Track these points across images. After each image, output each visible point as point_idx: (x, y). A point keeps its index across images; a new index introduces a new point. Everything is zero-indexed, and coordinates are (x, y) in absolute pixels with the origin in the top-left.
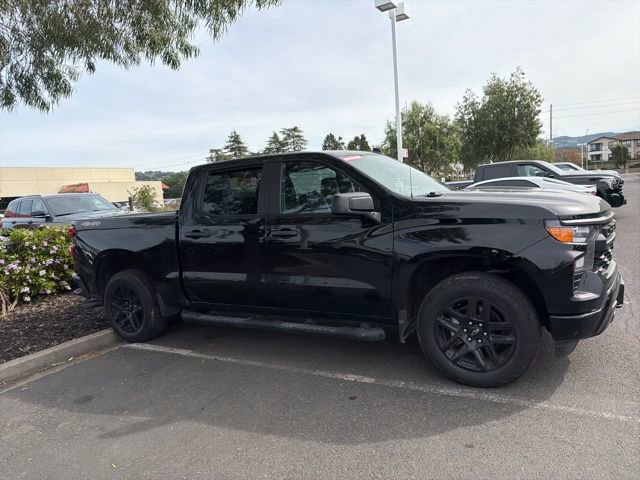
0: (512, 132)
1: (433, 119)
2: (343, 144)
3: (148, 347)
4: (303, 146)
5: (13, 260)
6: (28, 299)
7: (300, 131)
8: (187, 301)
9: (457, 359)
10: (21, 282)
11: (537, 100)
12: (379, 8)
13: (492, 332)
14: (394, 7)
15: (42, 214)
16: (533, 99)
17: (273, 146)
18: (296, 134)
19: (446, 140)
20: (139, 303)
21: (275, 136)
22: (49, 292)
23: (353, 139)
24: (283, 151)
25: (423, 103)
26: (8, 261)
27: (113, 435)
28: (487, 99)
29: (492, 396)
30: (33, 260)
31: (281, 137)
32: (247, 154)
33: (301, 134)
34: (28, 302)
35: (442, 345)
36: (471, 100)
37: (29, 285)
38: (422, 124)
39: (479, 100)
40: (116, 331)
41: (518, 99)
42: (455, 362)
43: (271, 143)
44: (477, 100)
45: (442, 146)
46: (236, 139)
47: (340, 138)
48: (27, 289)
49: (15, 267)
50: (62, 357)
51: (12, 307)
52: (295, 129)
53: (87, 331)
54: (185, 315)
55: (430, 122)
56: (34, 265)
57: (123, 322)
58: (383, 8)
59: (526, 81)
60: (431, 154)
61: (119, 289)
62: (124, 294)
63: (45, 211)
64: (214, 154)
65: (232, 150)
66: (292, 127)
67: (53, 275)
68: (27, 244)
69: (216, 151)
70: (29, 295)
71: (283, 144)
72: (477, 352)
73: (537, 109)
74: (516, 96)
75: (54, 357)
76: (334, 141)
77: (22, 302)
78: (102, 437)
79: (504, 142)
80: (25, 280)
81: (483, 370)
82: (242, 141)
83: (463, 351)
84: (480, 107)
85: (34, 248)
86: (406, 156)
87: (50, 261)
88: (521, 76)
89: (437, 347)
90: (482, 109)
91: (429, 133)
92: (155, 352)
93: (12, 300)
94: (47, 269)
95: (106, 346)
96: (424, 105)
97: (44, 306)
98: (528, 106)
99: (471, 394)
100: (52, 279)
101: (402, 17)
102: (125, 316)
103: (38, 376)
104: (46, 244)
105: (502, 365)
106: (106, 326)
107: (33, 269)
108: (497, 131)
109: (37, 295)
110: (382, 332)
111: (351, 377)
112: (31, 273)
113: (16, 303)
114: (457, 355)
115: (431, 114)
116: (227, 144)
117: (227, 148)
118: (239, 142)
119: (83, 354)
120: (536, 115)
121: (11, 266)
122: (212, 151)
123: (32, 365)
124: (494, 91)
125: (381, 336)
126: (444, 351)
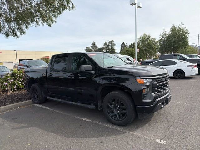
0: (178, 44)
1: (150, 39)
2: (127, 46)
3: (39, 106)
4: (114, 46)
5: (12, 78)
6: (16, 90)
7: (114, 42)
8: (49, 93)
9: (112, 116)
10: (14, 85)
11: (188, 33)
12: (131, 4)
13: (121, 109)
14: (136, 4)
15: (26, 66)
16: (186, 33)
17: (105, 46)
18: (112, 42)
19: (154, 46)
20: (38, 93)
21: (106, 43)
22: (22, 88)
23: (130, 44)
24: (108, 48)
25: (147, 34)
26: (11, 79)
27: (15, 129)
28: (171, 33)
29: (119, 129)
30: (18, 79)
31: (108, 43)
32: (97, 48)
33: (114, 43)
34: (16, 91)
35: (108, 112)
36: (165, 33)
37: (16, 86)
38: (147, 41)
39: (168, 33)
40: (33, 100)
41: (181, 33)
42: (111, 117)
43: (104, 45)
44: (167, 33)
45: (153, 48)
46: (94, 44)
47: (126, 44)
48: (16, 87)
49: (12, 80)
50: (17, 107)
51: (11, 92)
52: (112, 41)
53: (27, 99)
54: (48, 98)
55: (149, 40)
56: (18, 80)
57: (34, 98)
58: (132, 4)
59: (184, 27)
60: (149, 50)
61: (33, 89)
62: (35, 90)
63: (27, 65)
64: (87, 48)
65: (93, 47)
66: (111, 40)
67: (23, 83)
68: (16, 74)
69: (88, 47)
70: (16, 88)
71: (108, 46)
72: (117, 115)
73: (188, 36)
74: (181, 32)
75: (14, 106)
76: (124, 45)
77: (14, 91)
78: (12, 129)
79: (175, 47)
80: (15, 84)
81: (118, 120)
82: (96, 44)
83: (114, 114)
84: (168, 35)
85: (18, 75)
86: (138, 51)
87: (23, 79)
88: (182, 25)
89: (107, 112)
90: (169, 36)
91: (148, 44)
92: (40, 107)
93: (11, 90)
94: (22, 81)
95: (30, 104)
96: (147, 35)
97: (20, 92)
98: (184, 35)
99: (114, 127)
100: (23, 84)
101: (139, 7)
102: (35, 97)
103: (8, 111)
104: (22, 74)
105: (123, 119)
106: (30, 99)
107: (18, 81)
108: (173, 43)
109: (18, 89)
110: (95, 107)
111: (85, 119)
112: (17, 82)
113: (12, 90)
114: (112, 115)
115: (150, 38)
116: (91, 45)
117: (91, 46)
118: (95, 45)
119: (22, 106)
120: (187, 38)
121: (11, 80)
122: (87, 47)
123: (8, 108)
124: (173, 30)
125: (94, 108)
126: (109, 113)
